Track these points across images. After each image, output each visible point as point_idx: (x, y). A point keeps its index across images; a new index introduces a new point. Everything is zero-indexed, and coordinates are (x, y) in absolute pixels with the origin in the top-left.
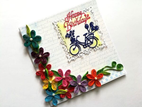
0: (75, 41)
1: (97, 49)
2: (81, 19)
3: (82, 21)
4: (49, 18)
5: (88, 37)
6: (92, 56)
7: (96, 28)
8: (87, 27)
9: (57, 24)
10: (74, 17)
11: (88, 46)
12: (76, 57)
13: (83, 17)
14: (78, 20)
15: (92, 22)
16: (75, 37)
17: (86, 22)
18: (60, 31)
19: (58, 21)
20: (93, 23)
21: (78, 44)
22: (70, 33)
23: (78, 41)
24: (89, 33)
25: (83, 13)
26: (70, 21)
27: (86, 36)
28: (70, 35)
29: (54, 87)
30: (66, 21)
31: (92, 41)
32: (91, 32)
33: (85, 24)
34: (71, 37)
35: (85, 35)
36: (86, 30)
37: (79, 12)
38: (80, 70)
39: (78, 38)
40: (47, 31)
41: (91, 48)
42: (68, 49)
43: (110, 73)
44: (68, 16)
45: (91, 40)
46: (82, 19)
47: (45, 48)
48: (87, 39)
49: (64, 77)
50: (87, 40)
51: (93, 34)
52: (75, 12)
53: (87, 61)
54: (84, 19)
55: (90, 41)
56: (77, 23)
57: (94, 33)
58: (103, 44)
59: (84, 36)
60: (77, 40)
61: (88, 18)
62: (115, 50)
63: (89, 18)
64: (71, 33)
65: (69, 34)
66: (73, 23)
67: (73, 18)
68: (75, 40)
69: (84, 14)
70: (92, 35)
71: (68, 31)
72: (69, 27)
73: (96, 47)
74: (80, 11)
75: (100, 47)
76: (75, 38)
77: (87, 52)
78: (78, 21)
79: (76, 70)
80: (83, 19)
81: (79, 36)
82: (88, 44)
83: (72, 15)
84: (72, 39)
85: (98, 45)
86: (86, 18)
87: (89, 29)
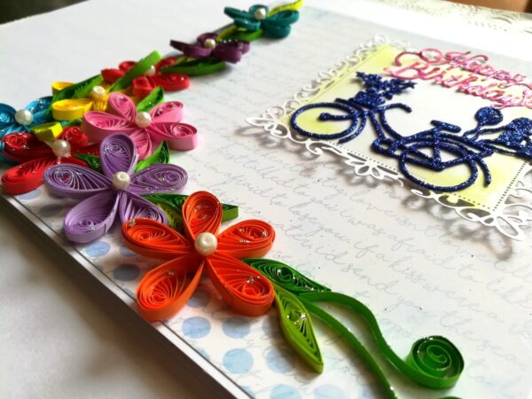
0: (371, 108)
3: (486, 94)
6: (361, 201)
10: (470, 71)
12: (288, 136)
14: (475, 84)
17: (502, 107)
21: (364, 120)
22: (386, 81)
23: (382, 115)
24: (470, 136)
25: (526, 85)
26: (441, 67)
27: (446, 132)
30: (420, 55)
34: (373, 89)
35: (440, 125)
37: (513, 75)
44: (448, 55)
46: (496, 91)
50: (427, 140)
51: (486, 153)
53: (302, 193)
55: (436, 154)
56: (454, 85)
58: (493, 216)
60: (381, 111)
67: (462, 70)
71: (392, 75)
73: (435, 196)
75: (457, 208)
76: (382, 102)
81: (407, 110)
87: (487, 127)
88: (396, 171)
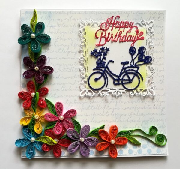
0: (104, 67)
1: (135, 95)
2: (128, 34)
3: (127, 39)
4: (75, 13)
5: (127, 70)
6: (122, 102)
7: (147, 61)
8: (132, 51)
9: (84, 27)
10: (118, 27)
11: (123, 84)
12: (94, 93)
13: (133, 33)
14: (122, 35)
15: (144, 47)
16: (107, 61)
17: (133, 43)
18: (85, 40)
19: (89, 24)
20: (145, 49)
21: (106, 74)
22: (100, 51)
23: (108, 69)
24: (132, 64)
25: (135, 27)
26: (109, 31)
27: (126, 66)
28: (100, 54)
29: (38, 128)
30: (101, 29)
31: (131, 78)
32: (137, 62)
33: (131, 46)
34: (99, 57)
35: (124, 63)
36: (130, 56)
37: (130, 23)
38: (93, 118)
39: (111, 64)
40: (65, 33)
41: (125, 90)
42: (86, 76)
43: (141, 144)
44: (108, 21)
45: (131, 76)
46: (129, 36)
47: (50, 59)
48: (126, 72)
49: (62, 117)
50: (124, 72)
51: (138, 68)
52: (123, 19)
53: (110, 109)
54: (133, 36)
55: (128, 77)
56: (117, 39)
57: (141, 67)
58: (148, 90)
59: (122, 66)
60: (107, 67)
61: (140, 37)
62: (164, 108)
63: (143, 39)
64: (102, 52)
65: (98, 51)
66: (112, 37)
67: (116, 28)
68: (104, 65)
69: (136, 29)
70: (136, 69)
71: (99, 45)
72: (103, 39)
73: (135, 91)
74: (132, 21)
75: (141, 93)
76: (105, 62)
77: (116, 93)
78: (121, 37)
79: (87, 115)
80: (131, 36)
81: (113, 62)
82: (123, 80)
83: (115, 22)
84: (100, 61)
85: (138, 89)
86: (137, 37)
87: (134, 57)
88: (123, 89)
